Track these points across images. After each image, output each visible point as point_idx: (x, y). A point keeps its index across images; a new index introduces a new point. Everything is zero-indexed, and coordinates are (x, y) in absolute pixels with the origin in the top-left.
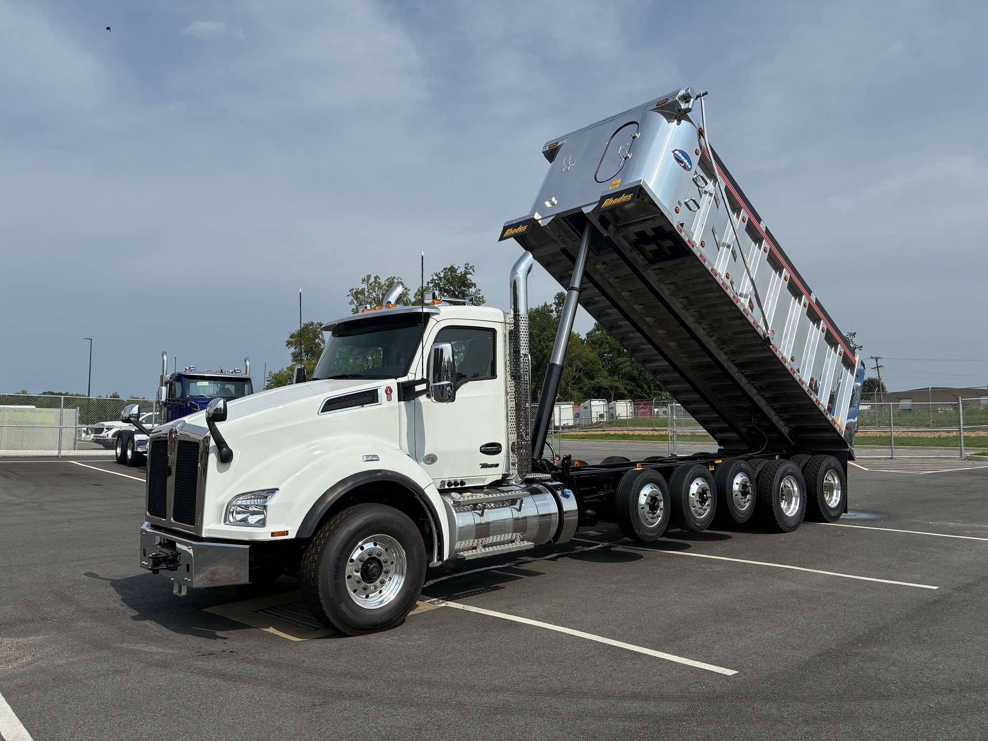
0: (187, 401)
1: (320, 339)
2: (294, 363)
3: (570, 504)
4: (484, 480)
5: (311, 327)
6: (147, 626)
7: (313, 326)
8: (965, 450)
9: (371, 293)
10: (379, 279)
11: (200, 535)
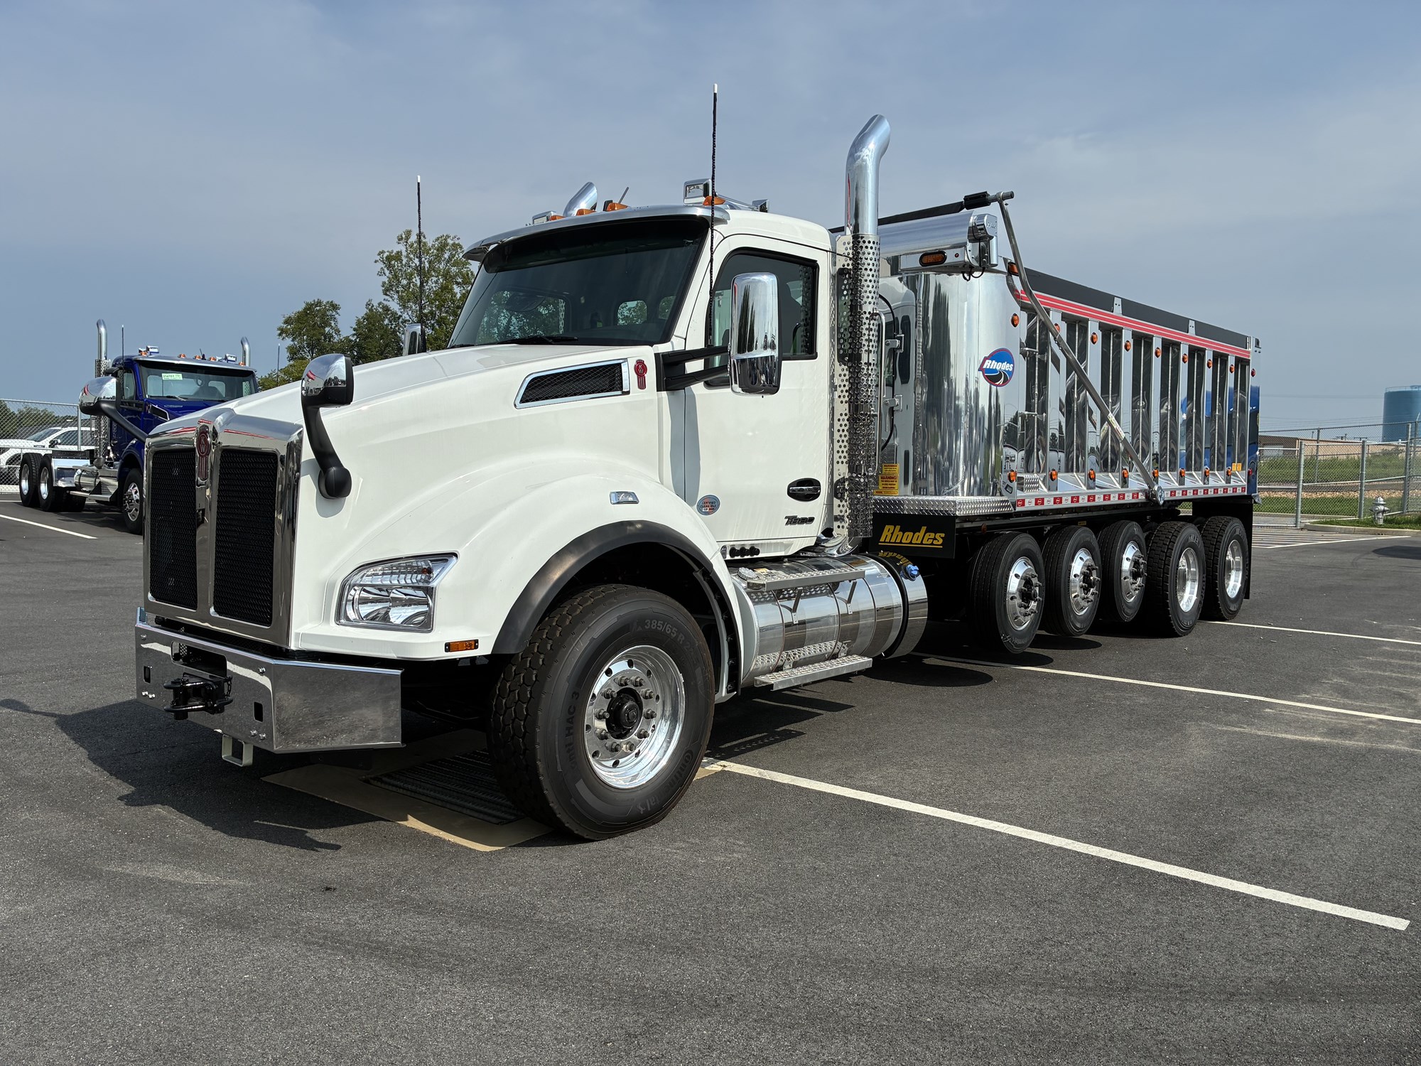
0: (146, 405)
1: (332, 328)
2: (292, 362)
3: (917, 590)
4: (788, 546)
5: (318, 308)
6: (162, 819)
7: (320, 306)
8: (1302, 517)
9: (411, 259)
10: (424, 237)
11: (285, 646)
